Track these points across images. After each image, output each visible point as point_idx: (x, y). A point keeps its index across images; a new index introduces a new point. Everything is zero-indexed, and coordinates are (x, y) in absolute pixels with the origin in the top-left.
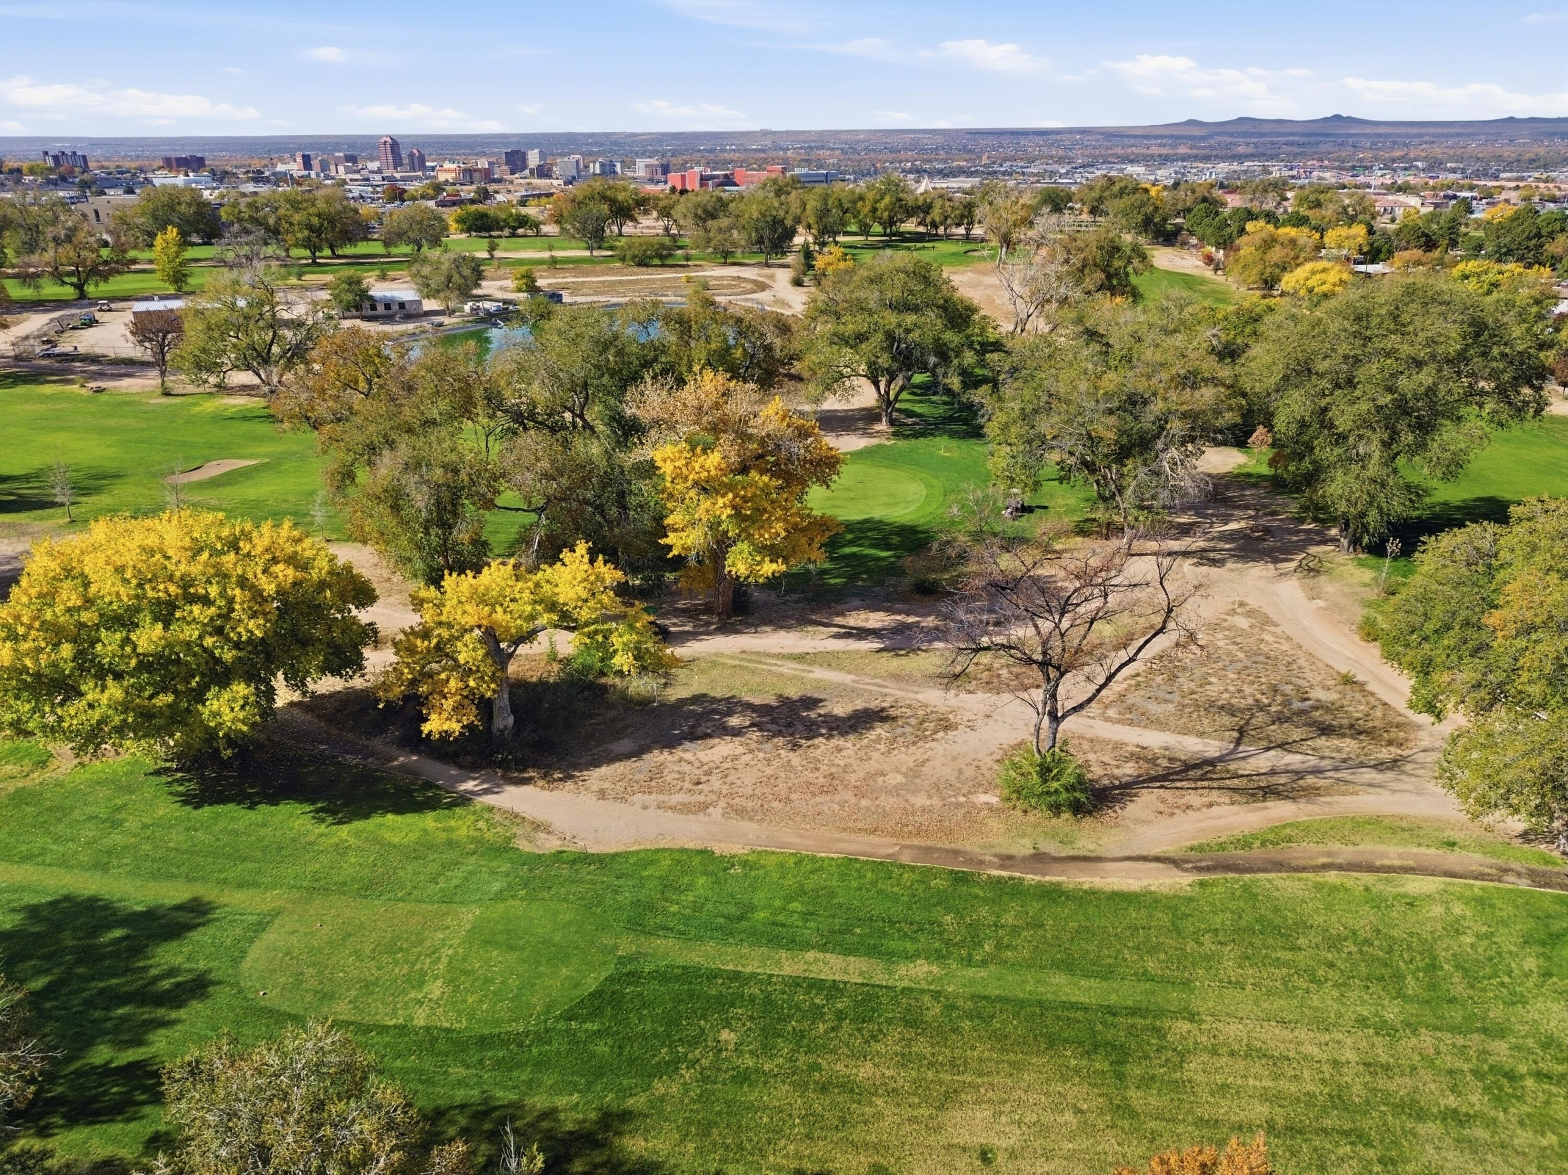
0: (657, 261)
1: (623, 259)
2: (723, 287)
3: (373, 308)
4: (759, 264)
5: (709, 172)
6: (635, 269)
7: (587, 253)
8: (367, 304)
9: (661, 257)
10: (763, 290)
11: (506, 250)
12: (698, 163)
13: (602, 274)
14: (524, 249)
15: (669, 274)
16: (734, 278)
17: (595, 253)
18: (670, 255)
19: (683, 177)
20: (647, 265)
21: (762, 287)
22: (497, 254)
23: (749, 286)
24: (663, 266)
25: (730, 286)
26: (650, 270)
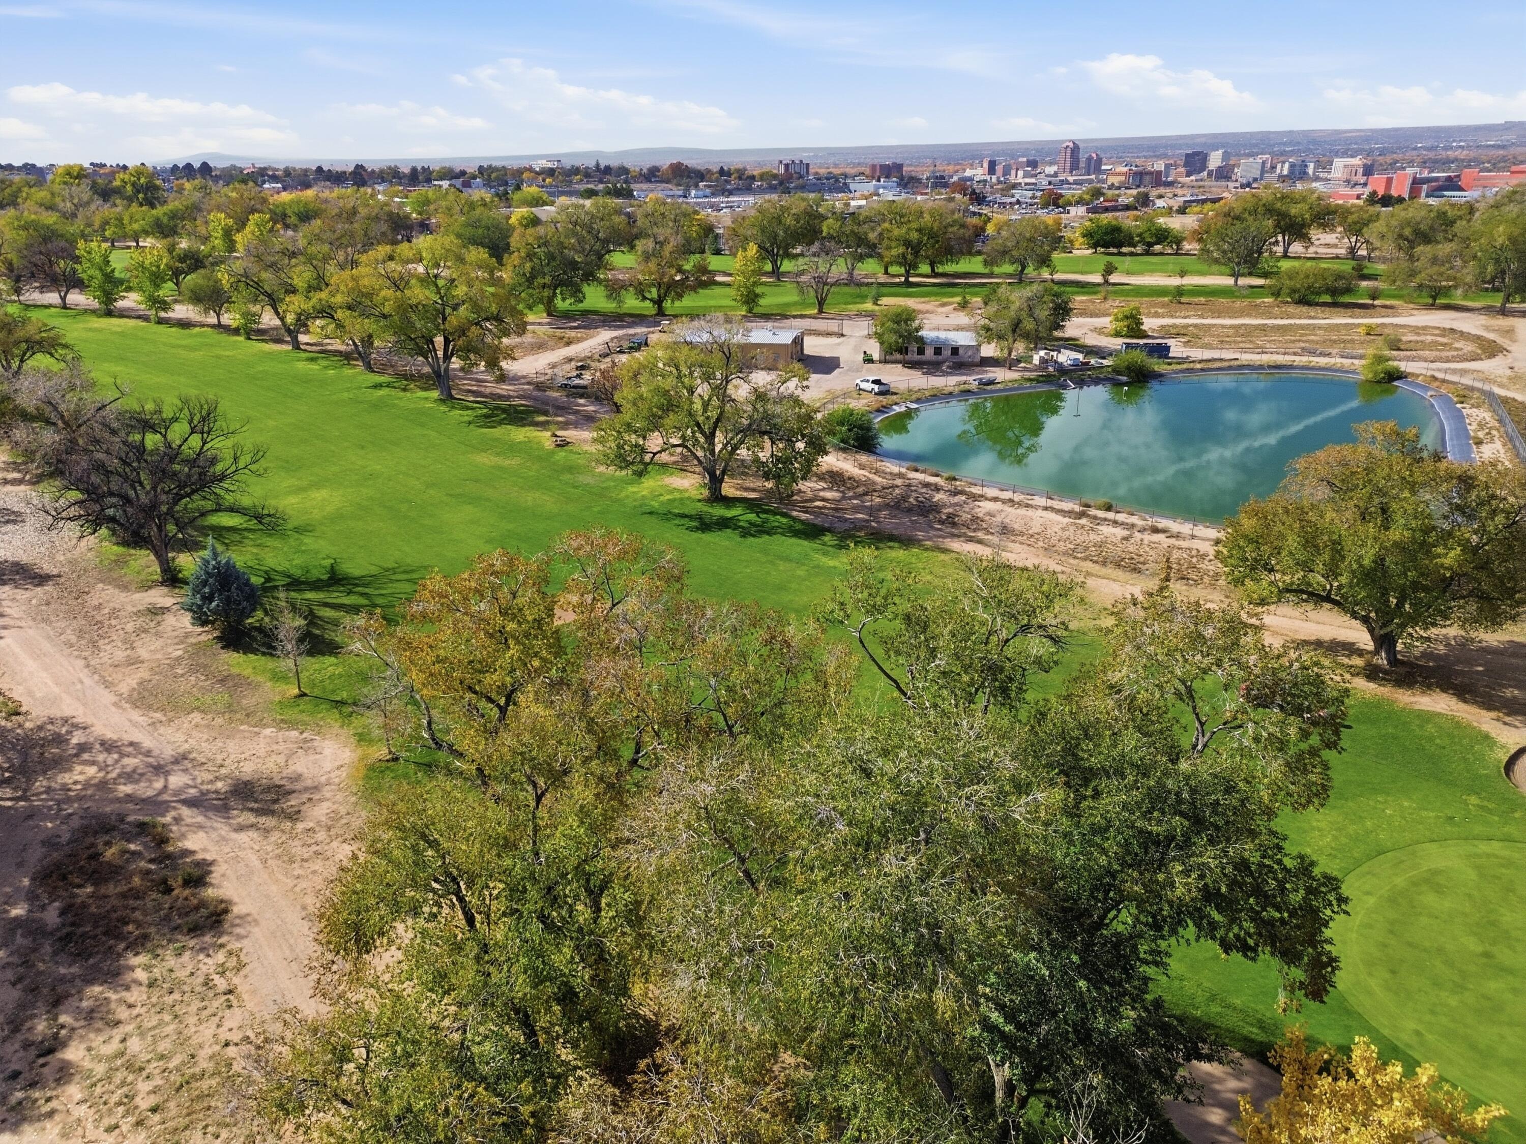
0: (1327, 298)
1: (1276, 294)
2: (1425, 346)
3: (921, 351)
4: (1488, 310)
5: (1425, 174)
6: (1291, 309)
7: (1230, 281)
8: (914, 347)
9: (1333, 292)
10: (1492, 355)
11: (1129, 273)
12: (1411, 163)
13: (1242, 313)
14: (1152, 272)
15: (1340, 319)
16: (1444, 332)
17: (1242, 281)
18: (1348, 290)
19: (1389, 181)
20: (1309, 304)
21: (1491, 350)
22: (1113, 279)
23: (1468, 347)
24: (1335, 305)
25: (1433, 346)
26: (1312, 311)
